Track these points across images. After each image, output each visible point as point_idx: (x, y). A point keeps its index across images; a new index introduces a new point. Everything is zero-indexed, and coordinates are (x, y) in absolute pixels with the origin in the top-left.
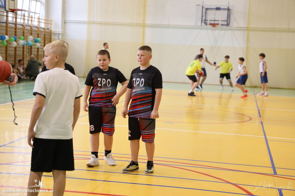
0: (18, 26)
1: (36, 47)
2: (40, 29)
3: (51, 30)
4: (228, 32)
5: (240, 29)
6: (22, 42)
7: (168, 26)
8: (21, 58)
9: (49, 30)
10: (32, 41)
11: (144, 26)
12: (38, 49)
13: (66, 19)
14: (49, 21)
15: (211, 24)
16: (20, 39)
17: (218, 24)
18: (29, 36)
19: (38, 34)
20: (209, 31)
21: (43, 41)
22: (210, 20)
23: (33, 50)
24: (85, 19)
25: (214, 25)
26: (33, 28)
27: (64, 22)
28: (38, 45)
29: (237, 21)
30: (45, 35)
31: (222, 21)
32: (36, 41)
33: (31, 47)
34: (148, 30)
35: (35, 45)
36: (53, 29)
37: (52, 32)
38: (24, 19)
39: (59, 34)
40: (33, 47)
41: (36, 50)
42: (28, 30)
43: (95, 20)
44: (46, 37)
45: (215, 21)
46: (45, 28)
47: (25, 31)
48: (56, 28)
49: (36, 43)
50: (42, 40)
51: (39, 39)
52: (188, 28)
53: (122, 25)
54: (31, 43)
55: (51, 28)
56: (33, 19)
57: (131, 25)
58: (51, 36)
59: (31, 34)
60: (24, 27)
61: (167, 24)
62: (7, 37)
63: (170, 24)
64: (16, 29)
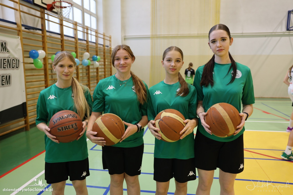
0: (66, 38)
1: (95, 66)
2: (99, 46)
7: (242, 35)
9: (109, 48)
10: (88, 59)
12: (97, 69)
13: (126, 35)
14: (108, 37)
18: (84, 53)
19: (97, 52)
21: (103, 60)
23: (91, 70)
24: (148, 33)
26: (90, 43)
27: (125, 38)
28: (97, 64)
30: (104, 53)
32: (94, 59)
33: (88, 67)
35: (93, 65)
38: (76, 30)
40: (91, 67)
41: (95, 70)
44: (106, 55)
46: (104, 45)
47: (79, 46)
50: (101, 58)
51: (98, 57)
54: (87, 61)
55: (110, 45)
56: (89, 32)
59: (88, 51)
60: (77, 41)
61: (241, 32)
62: (41, 53)
63: (244, 32)
64: (62, 41)
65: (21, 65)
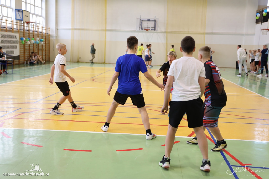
0: (31, 32)
1: (41, 44)
2: (43, 34)
3: (49, 34)
4: (155, 34)
5: (161, 32)
6: (33, 41)
7: (120, 31)
8: (33, 51)
9: (48, 34)
10: (38, 41)
11: (106, 30)
12: (42, 45)
13: (58, 27)
14: (48, 28)
15: (145, 29)
16: (32, 40)
17: (149, 29)
18: (36, 38)
19: (42, 37)
20: (144, 34)
21: (45, 41)
22: (145, 27)
23: (39, 46)
24: (70, 27)
25: (147, 30)
26: (39, 33)
27: (57, 29)
28: (42, 43)
29: (160, 27)
30: (46, 37)
31: (151, 27)
32: (41, 41)
33: (38, 44)
34: (108, 33)
35: (40, 43)
36: (51, 33)
37: (50, 35)
38: (34, 28)
39: (54, 36)
40: (39, 44)
41: (41, 46)
42: (36, 34)
43: (76, 28)
44: (47, 38)
45: (147, 27)
46: (46, 33)
47: (35, 35)
48: (52, 32)
49: (41, 42)
50: (44, 40)
51: (42, 39)
52: (131, 32)
53: (92, 30)
54: (38, 42)
55: (49, 32)
56: (39, 28)
57: (97, 30)
58: (49, 37)
59: (38, 37)
60: (34, 33)
61: (119, 29)
62: (24, 39)
63: (121, 29)
64: (29, 33)
65: (19, 43)
